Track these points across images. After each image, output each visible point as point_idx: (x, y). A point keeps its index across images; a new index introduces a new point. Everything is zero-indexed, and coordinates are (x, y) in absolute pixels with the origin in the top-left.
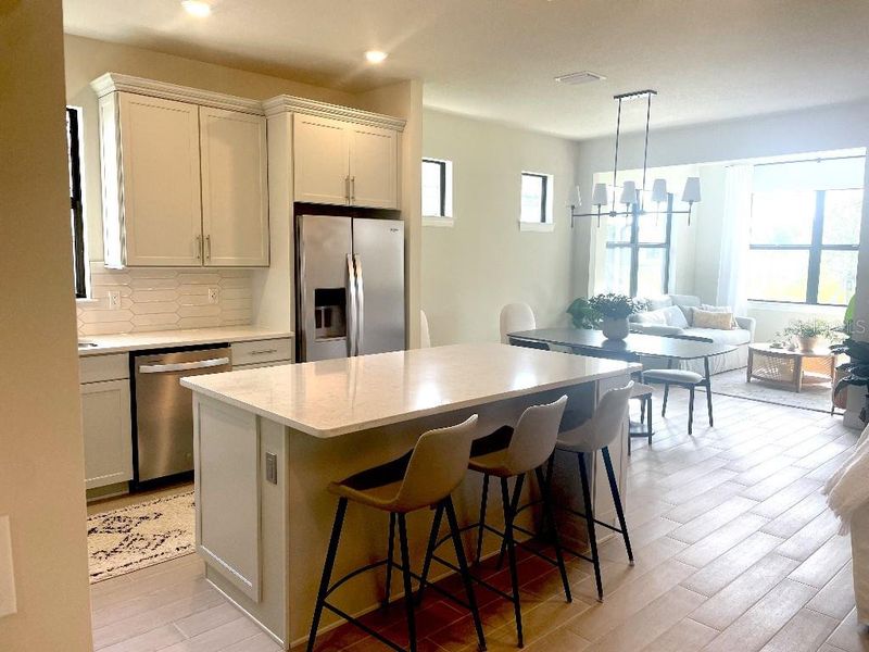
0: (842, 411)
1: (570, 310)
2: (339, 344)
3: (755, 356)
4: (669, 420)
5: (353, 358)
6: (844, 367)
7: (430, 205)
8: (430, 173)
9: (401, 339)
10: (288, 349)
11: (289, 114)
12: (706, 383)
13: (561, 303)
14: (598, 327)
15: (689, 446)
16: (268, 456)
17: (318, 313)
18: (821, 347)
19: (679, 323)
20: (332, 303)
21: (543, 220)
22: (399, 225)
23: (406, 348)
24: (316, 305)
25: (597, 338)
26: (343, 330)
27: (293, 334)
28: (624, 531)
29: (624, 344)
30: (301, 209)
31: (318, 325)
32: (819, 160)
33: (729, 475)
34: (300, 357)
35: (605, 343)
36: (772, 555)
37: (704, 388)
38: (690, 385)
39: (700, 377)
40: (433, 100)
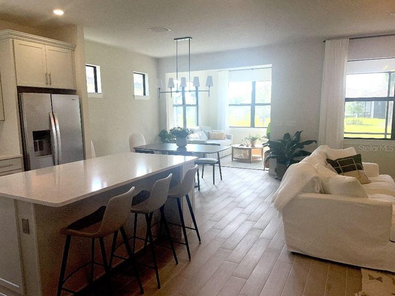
0: (268, 169)
1: (160, 135)
2: (49, 158)
3: (234, 150)
4: (205, 180)
5: (57, 166)
6: (268, 152)
7: (91, 88)
8: (89, 71)
9: (81, 154)
10: (20, 164)
11: (11, 40)
12: (219, 162)
13: (156, 132)
14: (174, 142)
15: (214, 189)
16: (23, 220)
17: (35, 143)
18: (258, 145)
19: (204, 138)
20: (43, 138)
21: (145, 94)
22: (76, 97)
23: (85, 159)
24: (34, 139)
25: (174, 147)
26: (50, 151)
27: (22, 155)
28: (196, 229)
29: (186, 149)
30: (21, 90)
31: (36, 150)
32: (253, 69)
33: (231, 199)
34: (27, 168)
35: (178, 149)
36: (252, 229)
37: (218, 165)
38: (212, 164)
39: (216, 160)
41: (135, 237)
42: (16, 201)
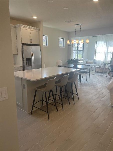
0: (109, 76)
1: (68, 61)
2: (30, 67)
3: (97, 68)
4: (83, 78)
5: (33, 70)
6: (110, 69)
7: (44, 44)
8: (44, 38)
9: (40, 67)
10: (22, 69)
11: (20, 27)
12: (89, 72)
13: (66, 60)
14: (73, 64)
15: (87, 82)
17: (27, 62)
18: (107, 67)
19: (85, 63)
20: (29, 60)
21: (63, 46)
22: (39, 47)
23: (41, 68)
24: (26, 61)
26: (31, 65)
27: (22, 66)
28: (77, 94)
29: (77, 67)
30: (23, 44)
31: (27, 65)
33: (93, 86)
34: (24, 70)
35: (74, 66)
36: (99, 97)
37: (89, 73)
38: (87, 73)
39: (88, 71)
40: (45, 25)
41: (56, 94)
42: (21, 78)
